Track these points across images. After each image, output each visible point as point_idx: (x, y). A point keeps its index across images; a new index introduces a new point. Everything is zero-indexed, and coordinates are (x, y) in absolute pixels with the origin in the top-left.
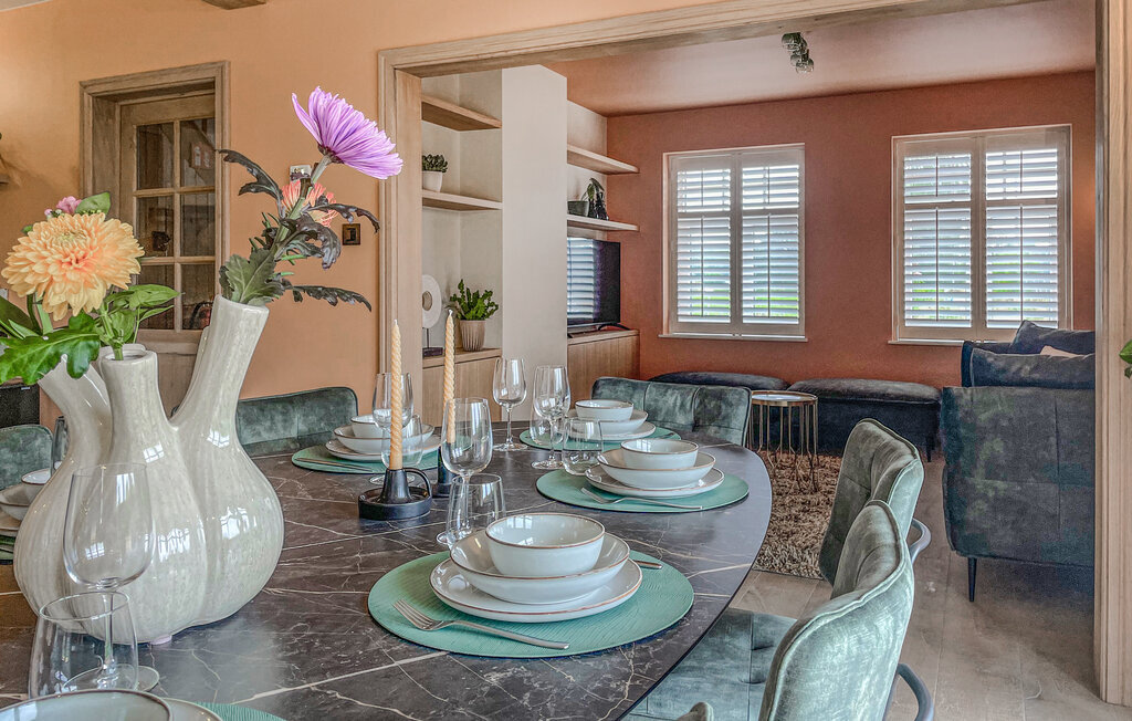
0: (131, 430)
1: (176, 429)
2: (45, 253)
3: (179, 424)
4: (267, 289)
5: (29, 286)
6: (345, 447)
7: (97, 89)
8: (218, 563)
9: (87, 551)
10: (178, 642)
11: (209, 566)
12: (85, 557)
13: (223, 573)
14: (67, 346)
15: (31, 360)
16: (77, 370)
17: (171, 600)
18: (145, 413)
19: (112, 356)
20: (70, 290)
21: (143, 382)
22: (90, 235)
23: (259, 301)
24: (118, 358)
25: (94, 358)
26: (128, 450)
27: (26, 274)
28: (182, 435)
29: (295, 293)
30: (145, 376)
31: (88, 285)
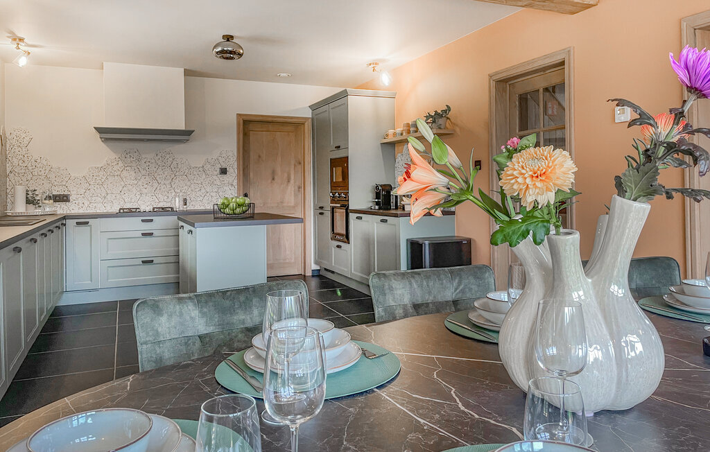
0: (565, 279)
1: (590, 280)
2: (523, 171)
3: (592, 278)
4: (649, 191)
5: (515, 190)
6: (678, 300)
7: (497, 77)
8: (624, 373)
9: (547, 351)
10: (598, 418)
11: (618, 374)
12: (546, 354)
13: (627, 380)
14: (533, 226)
15: (514, 232)
16: (538, 241)
17: (595, 391)
18: (574, 269)
19: (554, 232)
20: (538, 193)
21: (572, 249)
22: (546, 159)
23: (645, 199)
24: (558, 233)
25: (547, 232)
26: (564, 291)
27: (513, 184)
28: (594, 284)
29: (667, 193)
30: (573, 246)
31: (548, 190)
